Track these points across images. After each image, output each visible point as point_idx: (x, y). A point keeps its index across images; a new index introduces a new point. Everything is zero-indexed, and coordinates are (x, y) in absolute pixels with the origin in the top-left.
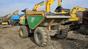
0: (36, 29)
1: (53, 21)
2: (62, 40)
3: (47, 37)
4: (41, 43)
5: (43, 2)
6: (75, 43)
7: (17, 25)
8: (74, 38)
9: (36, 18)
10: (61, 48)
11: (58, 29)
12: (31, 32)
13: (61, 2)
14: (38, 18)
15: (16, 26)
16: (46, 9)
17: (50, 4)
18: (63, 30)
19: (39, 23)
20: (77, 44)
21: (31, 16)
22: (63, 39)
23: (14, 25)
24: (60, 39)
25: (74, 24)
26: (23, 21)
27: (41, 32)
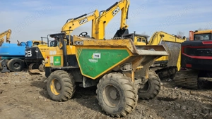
0: (104, 77)
1: (142, 60)
2: (150, 101)
3: (133, 95)
4: (121, 109)
5: (86, 15)
6: (178, 105)
7: (16, 71)
8: (170, 97)
9: (106, 53)
10: (160, 118)
11: (142, 78)
12: (84, 87)
13: (127, 18)
14: (114, 54)
15: (13, 73)
16: (97, 33)
17: (105, 22)
18: (153, 79)
19: (114, 64)
20: (184, 108)
21: (90, 50)
22: (151, 98)
23: (8, 69)
24: (146, 99)
25: (160, 66)
26: (54, 60)
27: (122, 83)
